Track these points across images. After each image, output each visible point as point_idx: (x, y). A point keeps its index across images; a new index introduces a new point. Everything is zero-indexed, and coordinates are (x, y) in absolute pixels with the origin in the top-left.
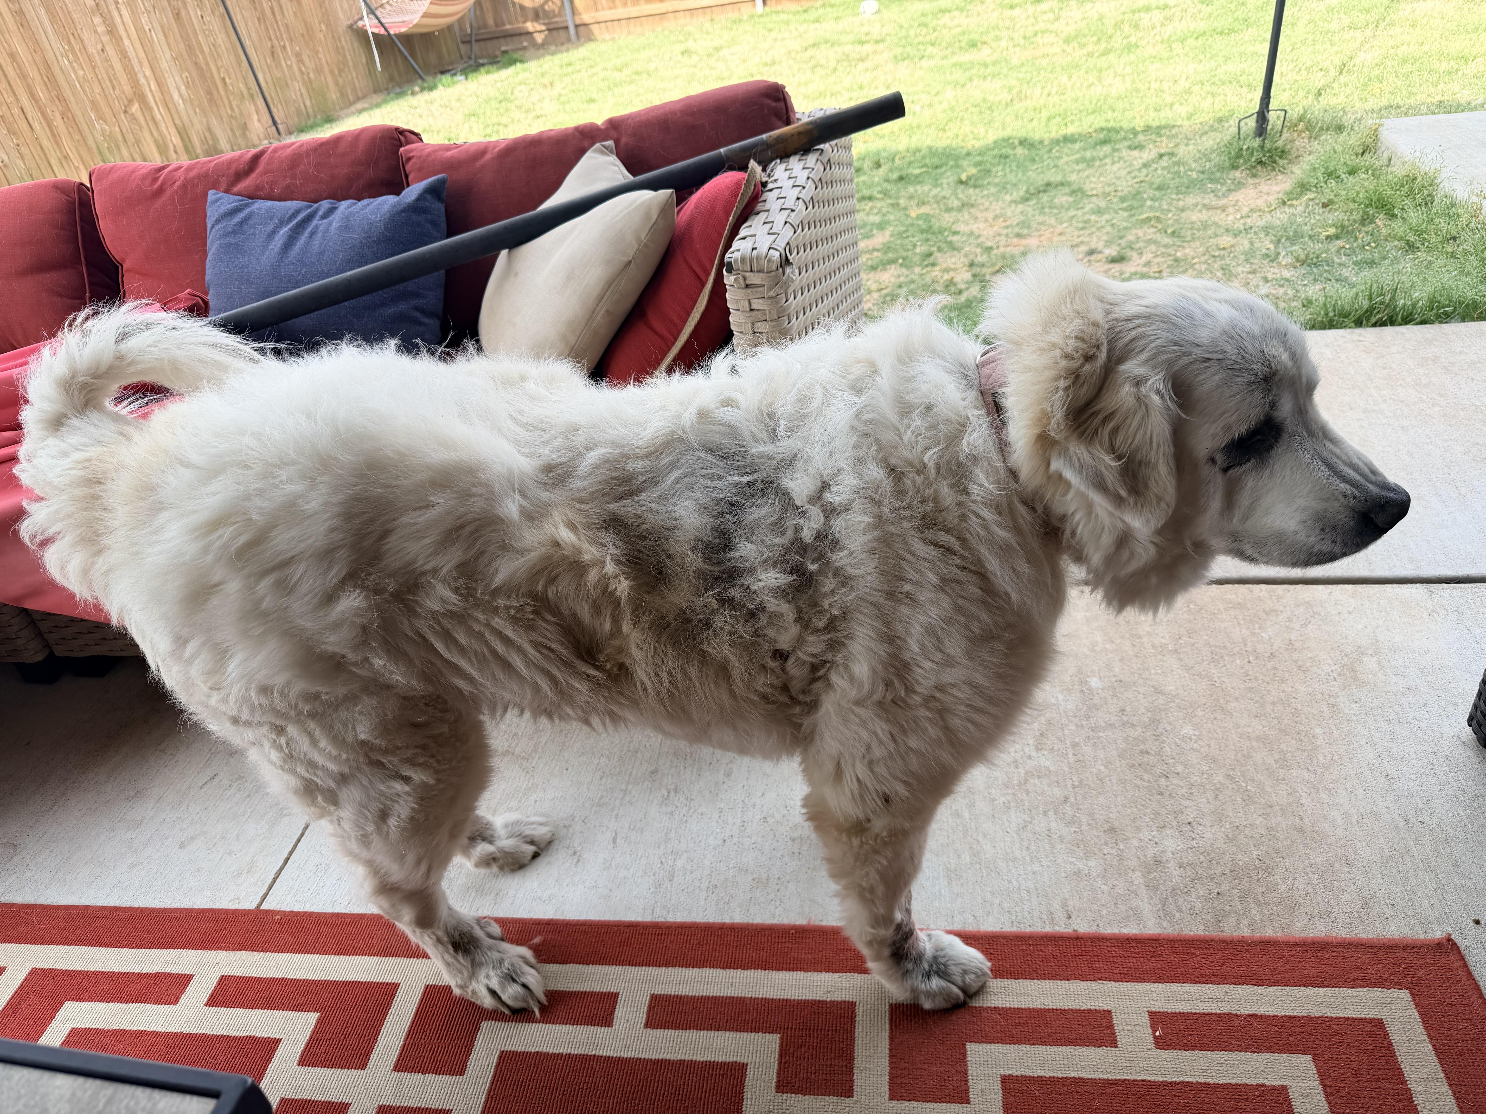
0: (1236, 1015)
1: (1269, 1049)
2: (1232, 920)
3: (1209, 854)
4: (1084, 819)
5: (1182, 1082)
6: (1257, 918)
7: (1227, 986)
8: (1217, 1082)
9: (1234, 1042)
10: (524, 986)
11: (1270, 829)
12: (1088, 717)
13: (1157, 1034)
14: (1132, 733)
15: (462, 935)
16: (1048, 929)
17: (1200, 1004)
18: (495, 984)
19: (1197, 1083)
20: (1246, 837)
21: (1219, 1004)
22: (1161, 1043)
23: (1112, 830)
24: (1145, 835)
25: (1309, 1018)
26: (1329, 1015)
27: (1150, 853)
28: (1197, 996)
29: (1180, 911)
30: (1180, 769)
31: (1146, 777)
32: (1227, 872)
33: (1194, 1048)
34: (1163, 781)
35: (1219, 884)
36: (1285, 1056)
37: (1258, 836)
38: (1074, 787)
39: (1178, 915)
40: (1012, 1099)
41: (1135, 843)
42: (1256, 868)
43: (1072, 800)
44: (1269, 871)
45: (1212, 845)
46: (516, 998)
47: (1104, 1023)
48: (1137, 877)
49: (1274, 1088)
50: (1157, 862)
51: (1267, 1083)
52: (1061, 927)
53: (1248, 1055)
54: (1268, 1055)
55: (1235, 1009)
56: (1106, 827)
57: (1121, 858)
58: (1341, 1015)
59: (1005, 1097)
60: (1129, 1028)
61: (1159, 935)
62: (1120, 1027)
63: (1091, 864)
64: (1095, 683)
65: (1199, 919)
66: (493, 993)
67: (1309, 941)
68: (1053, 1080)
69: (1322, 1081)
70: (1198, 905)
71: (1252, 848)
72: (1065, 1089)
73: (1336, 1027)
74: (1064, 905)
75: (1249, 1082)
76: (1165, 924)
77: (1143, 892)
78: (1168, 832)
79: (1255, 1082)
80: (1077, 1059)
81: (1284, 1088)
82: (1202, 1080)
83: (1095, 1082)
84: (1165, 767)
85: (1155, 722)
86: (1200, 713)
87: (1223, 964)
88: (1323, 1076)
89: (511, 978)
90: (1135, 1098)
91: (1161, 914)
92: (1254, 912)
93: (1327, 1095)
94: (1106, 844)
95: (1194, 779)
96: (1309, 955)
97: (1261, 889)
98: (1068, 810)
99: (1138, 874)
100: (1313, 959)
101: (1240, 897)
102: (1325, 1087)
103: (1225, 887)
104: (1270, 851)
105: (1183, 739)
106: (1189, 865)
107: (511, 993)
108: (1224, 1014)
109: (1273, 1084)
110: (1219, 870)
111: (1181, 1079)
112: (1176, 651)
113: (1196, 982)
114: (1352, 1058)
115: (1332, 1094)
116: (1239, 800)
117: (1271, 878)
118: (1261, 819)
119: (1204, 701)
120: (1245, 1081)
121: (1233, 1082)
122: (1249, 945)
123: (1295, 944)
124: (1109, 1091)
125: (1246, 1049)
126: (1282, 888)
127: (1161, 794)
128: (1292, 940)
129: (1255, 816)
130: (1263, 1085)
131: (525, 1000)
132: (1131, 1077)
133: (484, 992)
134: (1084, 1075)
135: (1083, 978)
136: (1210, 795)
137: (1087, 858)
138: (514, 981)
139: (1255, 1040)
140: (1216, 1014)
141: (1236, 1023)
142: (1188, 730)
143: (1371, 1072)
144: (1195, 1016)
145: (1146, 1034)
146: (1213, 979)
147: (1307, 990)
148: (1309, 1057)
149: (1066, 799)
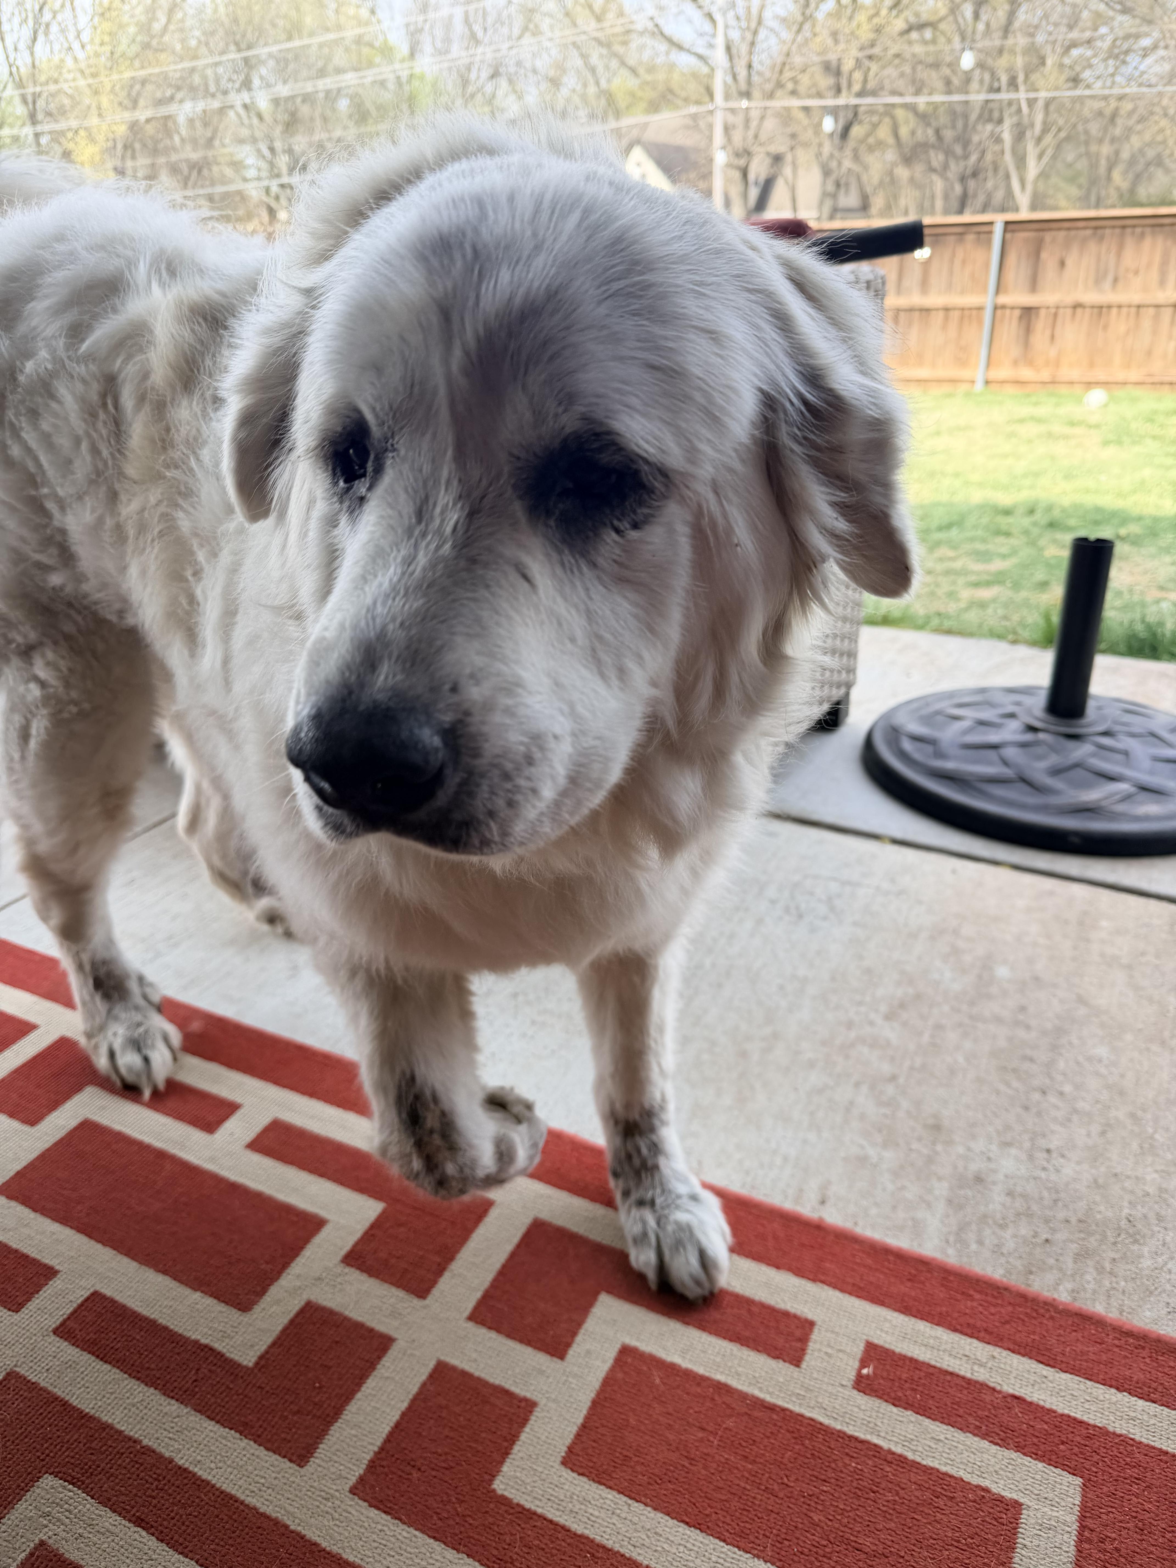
0: (994, 1389)
1: (1019, 1448)
2: (1050, 1278)
3: (1057, 1192)
4: (905, 1104)
5: (867, 1442)
6: (1091, 1286)
7: (998, 1350)
8: (918, 1459)
9: (971, 1420)
10: (146, 1060)
11: (1161, 1190)
12: (972, 1003)
13: (865, 1371)
14: (1021, 1033)
15: (110, 975)
16: (788, 1205)
17: (947, 1358)
18: (117, 1045)
19: (890, 1452)
20: (1123, 1189)
21: (976, 1368)
22: (862, 1384)
23: (937, 1128)
24: (979, 1145)
25: (1104, 1432)
26: (1137, 1438)
27: (974, 1167)
28: (948, 1347)
29: (980, 1243)
30: (1068, 1088)
31: (1015, 1084)
32: (1074, 1220)
33: (907, 1405)
34: (1036, 1096)
35: (1054, 1231)
36: (1040, 1465)
37: (1140, 1194)
38: (912, 1068)
39: (974, 1247)
40: (620, 1375)
41: (961, 1150)
42: (1119, 1228)
43: (901, 1081)
44: (1136, 1238)
45: (1067, 1184)
46: (130, 1069)
47: (798, 1333)
48: (941, 1189)
49: (1000, 1499)
50: (979, 1179)
51: (994, 1489)
52: (808, 1209)
53: (985, 1444)
54: (1014, 1455)
55: (993, 1379)
56: (931, 1121)
57: (930, 1160)
58: (1157, 1445)
59: (612, 1370)
60: (829, 1351)
61: (934, 1259)
62: (817, 1346)
63: (888, 1154)
64: (1002, 972)
65: (1003, 1260)
66: (112, 1055)
67: (1154, 1336)
68: (688, 1374)
69: (1082, 1518)
70: (1010, 1245)
71: (1126, 1204)
72: (699, 1390)
73: (1141, 1457)
74: (825, 1187)
75: (967, 1477)
76: (951, 1251)
77: (941, 1207)
78: (1013, 1151)
79: (975, 1480)
80: (736, 1362)
81: (1017, 1505)
82: (898, 1450)
83: (743, 1396)
84: (1047, 1081)
85: (1059, 1031)
86: (1129, 1037)
87: (1007, 1322)
88: (1086, 1513)
89: (137, 1044)
90: (788, 1435)
91: (952, 1239)
92: (1088, 1277)
93: (1081, 1539)
94: (920, 1139)
95: (1081, 1105)
96: (1145, 1353)
97: (1113, 1255)
98: (890, 1090)
99: (945, 1185)
100: (1148, 1360)
101: (1077, 1254)
102: (1082, 1528)
103: (1060, 1236)
104: (1152, 1215)
105: (1090, 1059)
106: (1022, 1195)
107: (129, 1060)
108: (977, 1382)
109: (1003, 1493)
110: (1061, 1215)
111: (868, 1437)
112: (1129, 967)
113: (955, 1330)
114: (1147, 1506)
115: (1089, 1541)
116: (1135, 1145)
117: (1135, 1247)
118: (1156, 1176)
119: (1140, 1026)
120: (961, 1474)
121: (943, 1469)
122: (1060, 1312)
123: (1129, 1334)
124: (756, 1414)
125: (984, 1436)
126: (1146, 1263)
127: (1026, 1108)
128: (1127, 1327)
129: (1149, 1169)
130: (987, 1490)
131: (138, 1075)
132: (797, 1409)
133: (104, 1051)
134: (734, 1383)
135: (799, 1272)
136: (1095, 1129)
137: (885, 1145)
138: (139, 1050)
139: (1005, 1428)
140: (963, 1378)
141: (988, 1398)
142: (1102, 1051)
143: (1168, 1535)
144: (931, 1370)
145: (849, 1367)
146: (982, 1334)
147: (1119, 1395)
148: (1078, 1481)
149: (893, 1078)
